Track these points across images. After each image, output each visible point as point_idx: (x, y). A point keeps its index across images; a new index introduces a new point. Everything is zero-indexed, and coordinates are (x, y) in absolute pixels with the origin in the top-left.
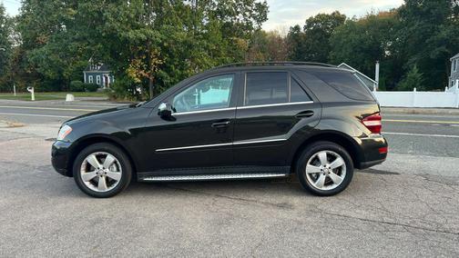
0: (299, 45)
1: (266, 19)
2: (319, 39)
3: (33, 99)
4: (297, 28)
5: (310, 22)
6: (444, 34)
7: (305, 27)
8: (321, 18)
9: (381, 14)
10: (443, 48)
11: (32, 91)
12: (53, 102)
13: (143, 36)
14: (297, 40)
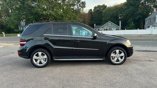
0: (92, 15)
1: (85, 7)
2: (99, 14)
3: (4, 36)
4: (91, 10)
5: (95, 8)
6: (140, 11)
7: (94, 10)
8: (99, 6)
9: (118, 5)
10: (140, 16)
11: (4, 33)
12: (14, 37)
13: (48, 13)
14: (91, 14)
